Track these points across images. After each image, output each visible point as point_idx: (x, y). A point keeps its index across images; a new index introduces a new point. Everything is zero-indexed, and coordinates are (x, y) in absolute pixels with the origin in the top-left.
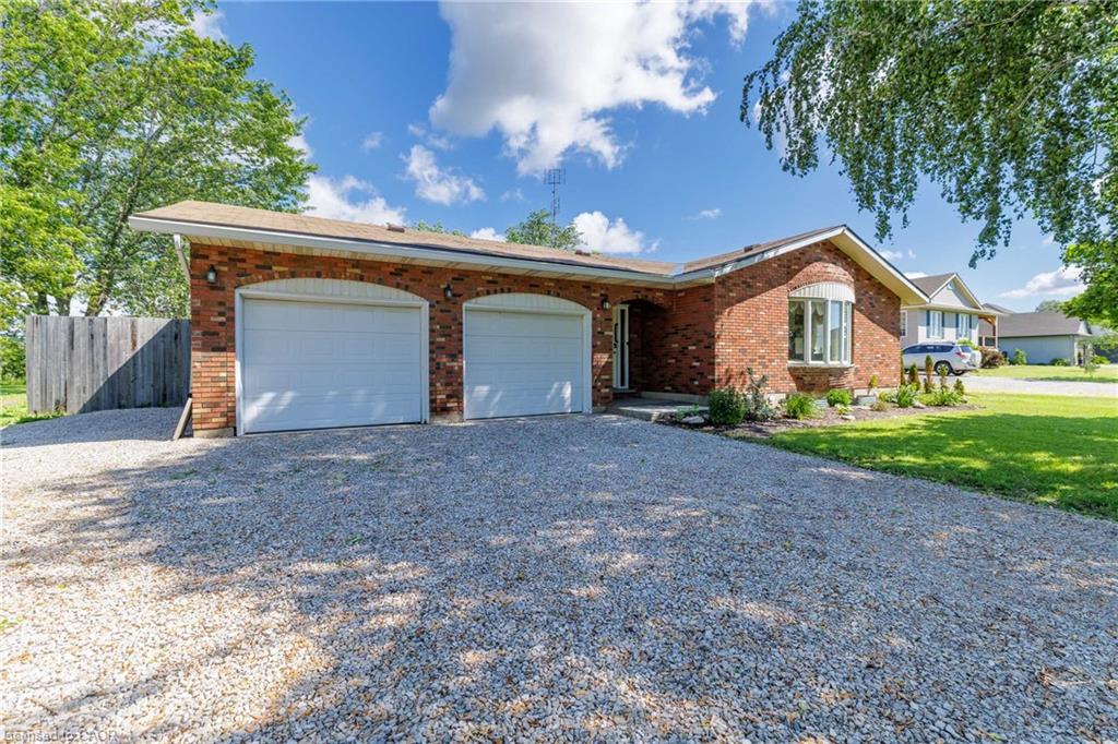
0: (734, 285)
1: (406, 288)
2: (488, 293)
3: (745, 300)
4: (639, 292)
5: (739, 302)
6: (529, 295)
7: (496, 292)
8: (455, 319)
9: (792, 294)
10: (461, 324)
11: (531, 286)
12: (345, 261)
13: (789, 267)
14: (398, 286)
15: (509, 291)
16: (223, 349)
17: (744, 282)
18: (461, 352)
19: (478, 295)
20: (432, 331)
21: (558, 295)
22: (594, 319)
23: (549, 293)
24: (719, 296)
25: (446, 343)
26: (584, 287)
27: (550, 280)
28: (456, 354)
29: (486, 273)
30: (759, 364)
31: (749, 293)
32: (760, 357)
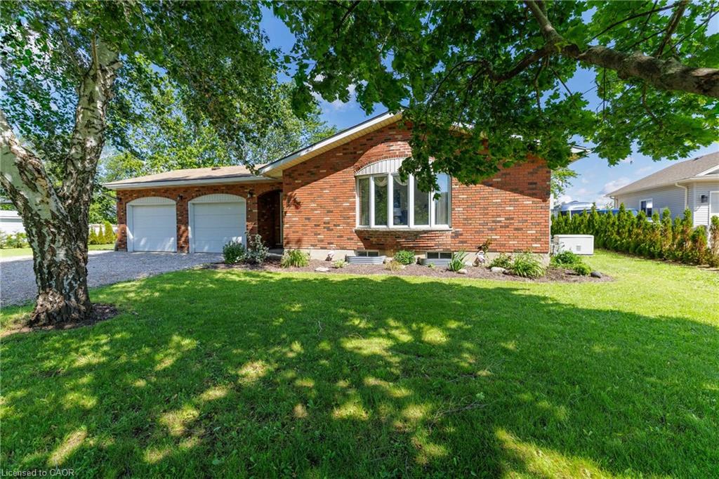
0: (299, 175)
1: (168, 198)
2: (197, 196)
3: (309, 183)
4: (273, 185)
5: (303, 186)
6: (213, 195)
7: (200, 195)
8: (184, 208)
9: (357, 174)
10: (188, 211)
11: (215, 190)
12: (150, 190)
13: (355, 153)
14: (166, 197)
15: (205, 194)
16: (123, 223)
17: (308, 172)
18: (188, 223)
19: (193, 198)
20: (177, 214)
21: (227, 193)
22: (247, 203)
23: (223, 193)
24: (287, 184)
25: (183, 219)
26: (241, 187)
27: (223, 186)
28: (186, 224)
29: (196, 187)
30: (324, 228)
31: (313, 179)
32: (325, 223)
